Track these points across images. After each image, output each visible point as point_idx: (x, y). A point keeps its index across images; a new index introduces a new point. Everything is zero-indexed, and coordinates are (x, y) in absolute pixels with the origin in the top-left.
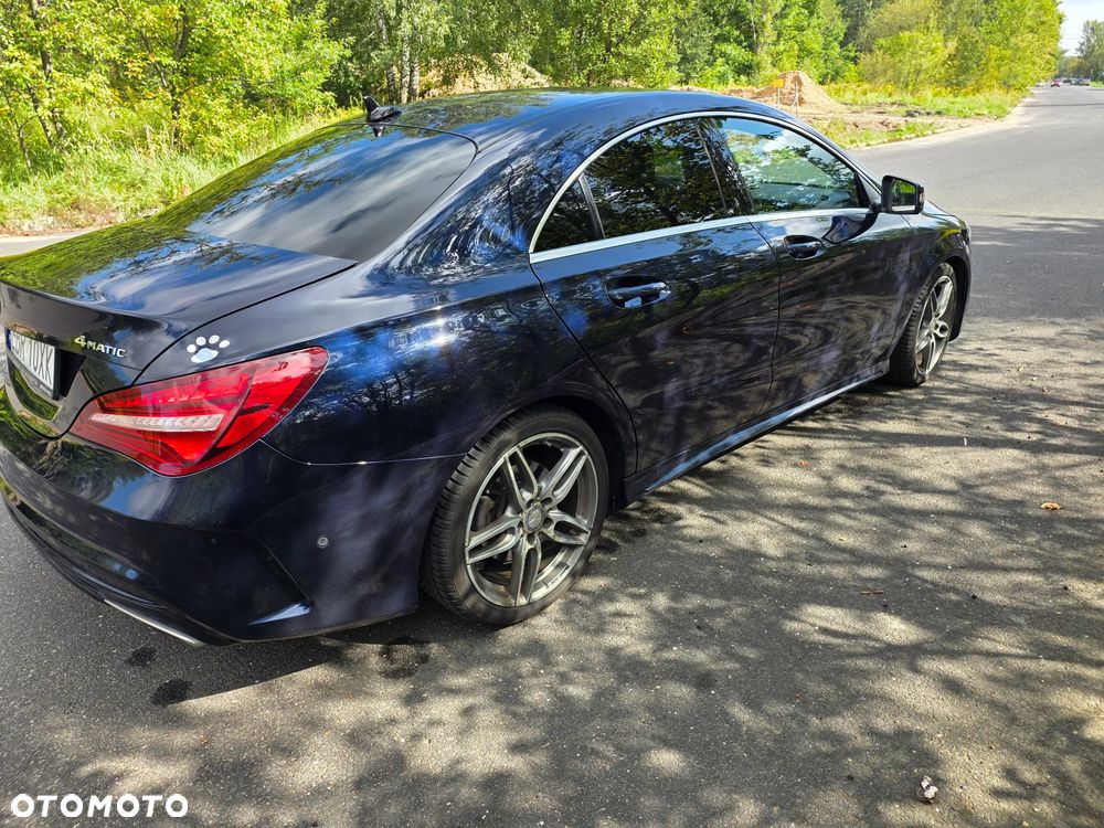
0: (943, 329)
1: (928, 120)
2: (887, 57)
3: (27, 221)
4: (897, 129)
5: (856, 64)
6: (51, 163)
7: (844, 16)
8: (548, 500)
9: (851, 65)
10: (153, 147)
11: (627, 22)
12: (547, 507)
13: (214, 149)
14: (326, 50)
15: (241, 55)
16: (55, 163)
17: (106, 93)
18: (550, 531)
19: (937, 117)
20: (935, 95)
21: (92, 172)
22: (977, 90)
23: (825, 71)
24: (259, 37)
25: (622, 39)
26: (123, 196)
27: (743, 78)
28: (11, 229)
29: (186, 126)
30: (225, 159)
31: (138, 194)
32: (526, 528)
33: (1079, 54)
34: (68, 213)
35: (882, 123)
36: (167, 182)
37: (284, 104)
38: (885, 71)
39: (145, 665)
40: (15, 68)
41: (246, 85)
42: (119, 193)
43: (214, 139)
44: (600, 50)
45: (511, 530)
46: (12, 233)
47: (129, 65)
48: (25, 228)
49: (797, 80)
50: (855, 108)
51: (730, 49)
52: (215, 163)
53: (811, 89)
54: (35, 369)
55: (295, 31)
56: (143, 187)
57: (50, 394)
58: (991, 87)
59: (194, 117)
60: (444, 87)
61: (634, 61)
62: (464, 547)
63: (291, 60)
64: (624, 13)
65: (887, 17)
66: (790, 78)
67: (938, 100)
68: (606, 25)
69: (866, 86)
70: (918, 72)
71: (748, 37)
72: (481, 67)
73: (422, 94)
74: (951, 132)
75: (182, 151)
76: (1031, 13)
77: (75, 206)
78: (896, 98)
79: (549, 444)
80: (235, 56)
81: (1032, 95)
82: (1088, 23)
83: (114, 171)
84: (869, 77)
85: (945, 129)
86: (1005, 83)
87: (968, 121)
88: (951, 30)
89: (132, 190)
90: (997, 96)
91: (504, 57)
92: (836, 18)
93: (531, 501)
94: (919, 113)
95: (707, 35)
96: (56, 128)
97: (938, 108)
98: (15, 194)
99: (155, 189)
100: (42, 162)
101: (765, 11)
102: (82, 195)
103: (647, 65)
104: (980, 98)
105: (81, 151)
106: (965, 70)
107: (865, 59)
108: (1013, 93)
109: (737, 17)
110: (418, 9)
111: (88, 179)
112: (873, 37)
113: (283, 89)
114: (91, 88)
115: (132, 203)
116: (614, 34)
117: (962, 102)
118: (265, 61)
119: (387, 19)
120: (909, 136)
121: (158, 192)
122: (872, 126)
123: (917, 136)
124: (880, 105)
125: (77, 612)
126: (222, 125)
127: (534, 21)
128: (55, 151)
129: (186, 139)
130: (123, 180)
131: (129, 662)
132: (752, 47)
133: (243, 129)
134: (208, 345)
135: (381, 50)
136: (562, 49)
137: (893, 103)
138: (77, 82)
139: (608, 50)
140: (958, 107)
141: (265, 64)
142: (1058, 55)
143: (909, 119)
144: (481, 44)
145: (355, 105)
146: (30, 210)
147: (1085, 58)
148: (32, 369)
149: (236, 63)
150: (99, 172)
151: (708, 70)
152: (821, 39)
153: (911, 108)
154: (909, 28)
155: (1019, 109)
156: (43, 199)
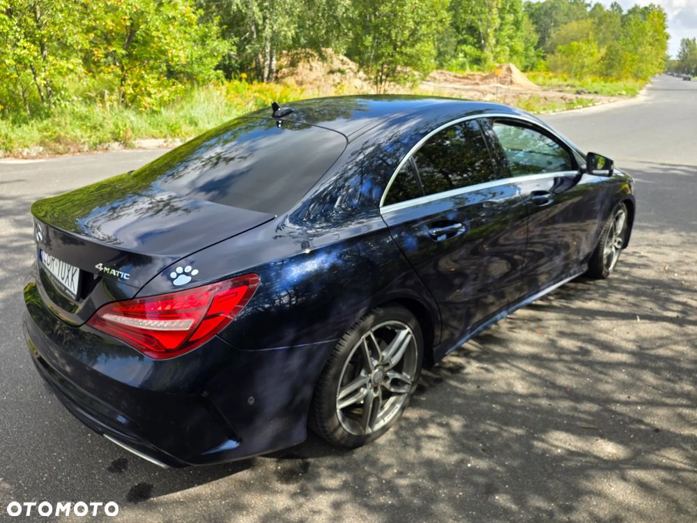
0: (619, 243)
1: (590, 97)
2: (564, 58)
3: (26, 150)
4: (571, 102)
5: (544, 60)
6: (42, 113)
7: (537, 31)
8: (387, 365)
9: (542, 61)
10: (108, 104)
11: (407, 33)
12: (386, 369)
13: (147, 105)
14: (221, 46)
15: (167, 47)
16: (45, 113)
17: (81, 70)
18: (387, 384)
19: (595, 95)
20: (593, 81)
21: (69, 119)
22: (618, 79)
23: (526, 64)
24: (178, 36)
25: (404, 43)
26: (88, 134)
27: (475, 67)
28: (16, 154)
29: (130, 91)
30: (154, 112)
31: (98, 134)
32: (373, 384)
33: (679, 59)
34: (52, 144)
35: (562, 98)
36: (117, 126)
37: (191, 78)
38: (563, 65)
39: (121, 472)
40: (24, 53)
41: (168, 66)
42: (86, 132)
43: (148, 99)
44: (390, 49)
45: (365, 386)
46: (16, 157)
47: (96, 53)
48: (25, 154)
49: (509, 70)
50: (545, 87)
51: (468, 48)
52: (147, 114)
53: (517, 75)
54: (63, 279)
55: (200, 33)
56: (101, 129)
57: (74, 298)
58: (627, 78)
59: (135, 86)
60: (291, 68)
61: (411, 57)
62: (336, 398)
63: (198, 51)
64: (405, 28)
65: (563, 32)
66: (505, 68)
67: (595, 84)
68: (393, 35)
69: (551, 74)
70: (582, 67)
71: (479, 42)
72: (315, 57)
73: (277, 72)
74: (603, 105)
75: (127, 106)
76: (650, 34)
77: (58, 140)
78: (570, 82)
79: (389, 328)
80: (163, 48)
81: (652, 83)
82: (684, 40)
83: (83, 118)
84: (552, 69)
85: (600, 103)
86: (635, 75)
87: (614, 98)
88: (601, 42)
89: (94, 130)
90: (630, 83)
91: (330, 51)
92: (532, 32)
93: (377, 366)
94: (584, 92)
95: (453, 40)
96: (47, 90)
97: (596, 89)
98: (19, 132)
99: (109, 131)
100: (37, 112)
101: (489, 27)
102: (62, 134)
103: (419, 60)
104: (621, 84)
105: (63, 105)
106: (610, 66)
107: (550, 57)
108: (640, 81)
109: (472, 30)
110: (277, 20)
111: (66, 123)
112: (554, 45)
113: (192, 68)
114: (71, 67)
115: (94, 139)
116: (398, 39)
117: (610, 86)
118: (182, 52)
119: (257, 25)
120: (579, 107)
121: (110, 133)
122: (556, 100)
123: (584, 107)
124: (559, 86)
125: (73, 432)
126: (152, 91)
127: (349, 30)
128: (45, 104)
129: (129, 99)
130: (89, 124)
131: (110, 469)
132: (481, 48)
133: (166, 94)
134: (184, 273)
135: (252, 44)
136: (367, 47)
137: (568, 86)
138: (63, 63)
139: (395, 49)
140: (608, 89)
141: (181, 54)
142: (666, 59)
143: (578, 95)
144: (315, 43)
145: (235, 78)
146: (29, 143)
147: (682, 61)
148: (60, 279)
149: (163, 52)
150: (74, 119)
151: (454, 61)
152: (523, 45)
153: (579, 89)
154: (577, 40)
155: (643, 92)
156: (37, 136)
